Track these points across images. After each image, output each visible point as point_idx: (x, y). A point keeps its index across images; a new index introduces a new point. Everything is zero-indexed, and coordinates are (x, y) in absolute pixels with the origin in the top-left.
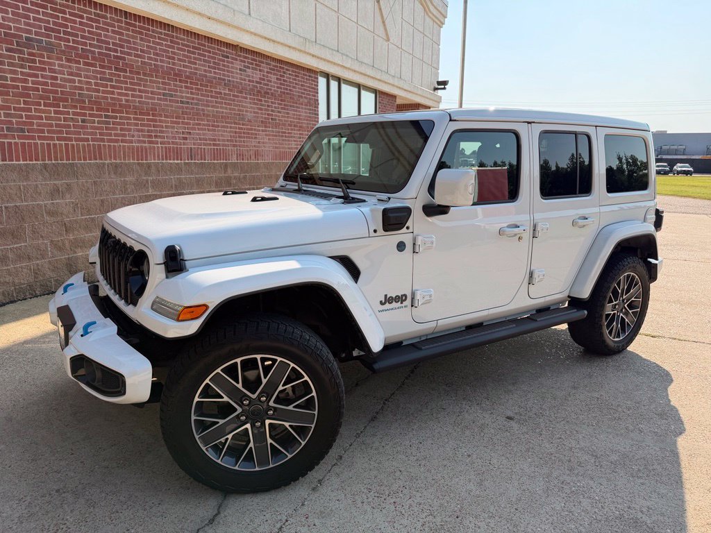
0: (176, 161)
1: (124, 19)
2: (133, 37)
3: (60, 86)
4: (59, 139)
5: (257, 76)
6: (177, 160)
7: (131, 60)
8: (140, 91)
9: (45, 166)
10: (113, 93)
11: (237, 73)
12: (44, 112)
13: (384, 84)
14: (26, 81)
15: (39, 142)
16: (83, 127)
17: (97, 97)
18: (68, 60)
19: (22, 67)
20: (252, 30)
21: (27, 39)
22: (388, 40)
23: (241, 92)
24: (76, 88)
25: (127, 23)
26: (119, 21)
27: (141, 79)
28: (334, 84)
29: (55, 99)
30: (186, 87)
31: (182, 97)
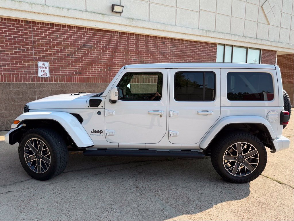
0: (137, 84)
1: (118, 35)
2: (122, 40)
3: (94, 59)
4: (92, 76)
5: (179, 49)
6: (137, 83)
7: (120, 48)
8: (123, 59)
9: (86, 84)
10: (112, 60)
11: (169, 49)
12: (87, 67)
14: (82, 58)
15: (85, 77)
16: (100, 72)
17: (107, 62)
18: (97, 50)
19: (81, 54)
21: (84, 45)
22: (269, 24)
23: (170, 56)
24: (99, 59)
25: (119, 36)
26: (116, 35)
27: (124, 55)
28: (228, 48)
29: (91, 63)
30: (143, 56)
31: (141, 60)
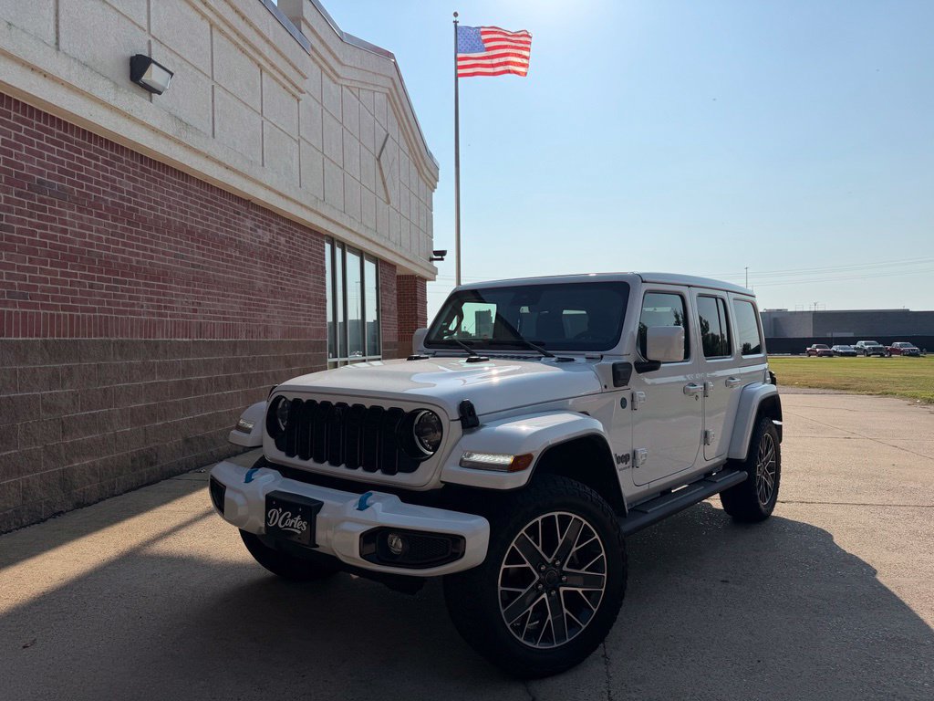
0: (184, 340)
1: (139, 164)
2: (148, 186)
3: (69, 241)
4: (64, 309)
5: (267, 237)
6: (186, 337)
7: (144, 213)
8: (152, 250)
9: (46, 343)
10: (123, 252)
11: (248, 233)
12: (50, 273)
13: (386, 252)
14: (33, 233)
15: (42, 312)
16: (90, 294)
17: (107, 256)
18: (80, 210)
19: (31, 215)
20: (268, 184)
21: (39, 181)
22: (388, 202)
23: (252, 256)
24: (85, 244)
25: (143, 169)
26: (134, 166)
27: (153, 236)
28: (339, 251)
29: (64, 257)
30: (198, 248)
31: (193, 259)
